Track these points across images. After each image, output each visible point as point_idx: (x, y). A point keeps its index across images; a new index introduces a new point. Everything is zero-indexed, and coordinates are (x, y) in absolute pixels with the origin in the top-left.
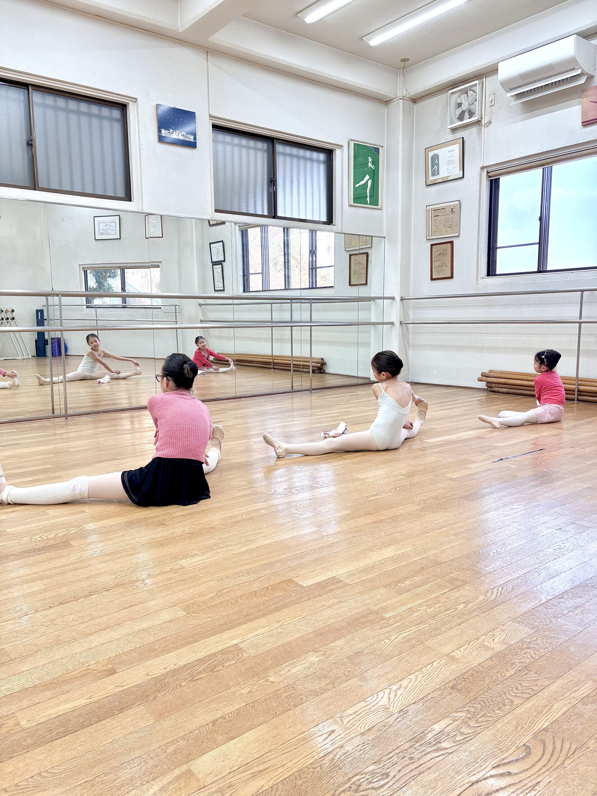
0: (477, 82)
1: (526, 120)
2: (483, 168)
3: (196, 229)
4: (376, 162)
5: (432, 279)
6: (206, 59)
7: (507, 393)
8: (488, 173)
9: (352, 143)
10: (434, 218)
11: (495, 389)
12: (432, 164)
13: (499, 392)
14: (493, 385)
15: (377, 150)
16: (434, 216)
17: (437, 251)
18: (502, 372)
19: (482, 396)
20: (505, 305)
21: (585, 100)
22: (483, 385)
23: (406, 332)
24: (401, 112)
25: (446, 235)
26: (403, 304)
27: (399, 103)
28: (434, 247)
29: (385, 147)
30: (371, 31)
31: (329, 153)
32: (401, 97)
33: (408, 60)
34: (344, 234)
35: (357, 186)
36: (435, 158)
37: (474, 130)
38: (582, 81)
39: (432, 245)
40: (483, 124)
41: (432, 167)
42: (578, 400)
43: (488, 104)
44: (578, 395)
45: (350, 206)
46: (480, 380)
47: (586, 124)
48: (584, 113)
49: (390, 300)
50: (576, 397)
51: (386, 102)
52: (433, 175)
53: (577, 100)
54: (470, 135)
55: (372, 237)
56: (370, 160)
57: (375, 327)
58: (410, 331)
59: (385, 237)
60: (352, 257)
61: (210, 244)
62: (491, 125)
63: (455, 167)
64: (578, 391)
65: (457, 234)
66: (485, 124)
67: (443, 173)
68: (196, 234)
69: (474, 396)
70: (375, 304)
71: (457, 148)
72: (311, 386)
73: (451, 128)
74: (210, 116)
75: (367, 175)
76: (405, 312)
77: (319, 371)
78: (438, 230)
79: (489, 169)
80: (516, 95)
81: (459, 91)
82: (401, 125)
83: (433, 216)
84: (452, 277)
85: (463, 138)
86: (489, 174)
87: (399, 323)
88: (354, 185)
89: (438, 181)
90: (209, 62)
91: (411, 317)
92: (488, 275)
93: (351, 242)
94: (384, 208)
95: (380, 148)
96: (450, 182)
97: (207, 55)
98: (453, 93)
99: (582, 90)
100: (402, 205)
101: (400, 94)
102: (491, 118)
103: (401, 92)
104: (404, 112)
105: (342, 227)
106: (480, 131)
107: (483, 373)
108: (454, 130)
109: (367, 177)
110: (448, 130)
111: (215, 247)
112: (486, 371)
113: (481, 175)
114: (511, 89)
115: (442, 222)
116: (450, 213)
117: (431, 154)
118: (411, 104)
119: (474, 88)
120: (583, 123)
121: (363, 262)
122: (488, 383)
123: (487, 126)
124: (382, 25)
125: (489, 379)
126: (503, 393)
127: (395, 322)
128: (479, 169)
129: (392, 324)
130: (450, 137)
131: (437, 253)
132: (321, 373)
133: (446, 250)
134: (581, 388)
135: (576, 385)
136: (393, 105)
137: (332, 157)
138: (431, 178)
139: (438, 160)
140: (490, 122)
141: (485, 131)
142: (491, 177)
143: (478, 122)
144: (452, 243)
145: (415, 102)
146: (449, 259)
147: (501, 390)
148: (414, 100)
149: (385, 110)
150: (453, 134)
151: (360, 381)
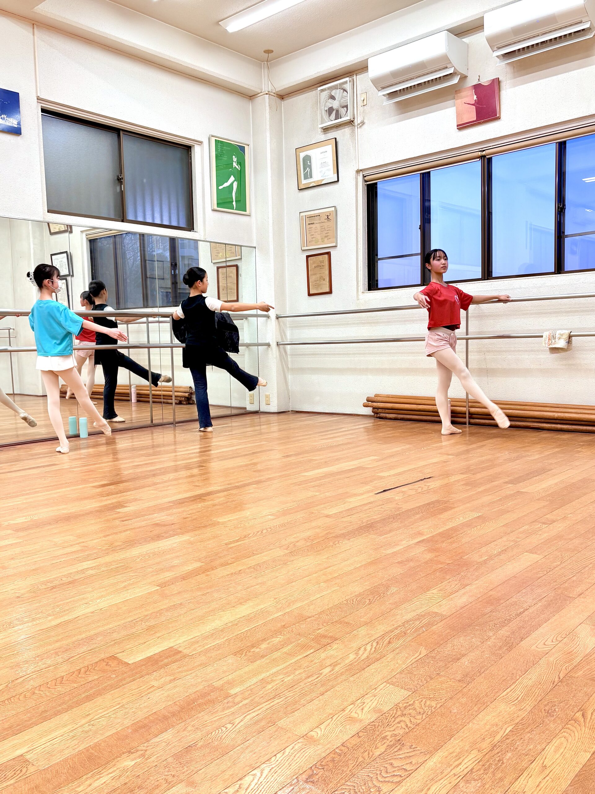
0: (347, 79)
1: (400, 121)
2: (358, 171)
3: (34, 238)
4: (241, 163)
5: (310, 295)
6: (32, 33)
7: (396, 419)
8: (364, 177)
9: (213, 140)
10: (308, 227)
11: (382, 415)
12: (303, 166)
13: (386, 418)
14: (380, 410)
15: (242, 149)
16: (309, 224)
17: (314, 263)
18: (388, 396)
19: (369, 423)
20: (389, 322)
21: (459, 101)
22: (368, 411)
23: (284, 354)
24: (267, 108)
25: (322, 245)
26: (279, 322)
27: (264, 99)
28: (311, 259)
29: (251, 145)
30: (228, 15)
31: (187, 149)
32: (267, 93)
33: (272, 51)
34: (210, 242)
35: (220, 188)
36: (307, 159)
37: (347, 130)
38: (455, 81)
39: (308, 257)
40: (356, 124)
41: (305, 169)
42: (470, 423)
43: (360, 103)
44: (470, 418)
45: (214, 210)
46: (365, 406)
47: (462, 127)
48: (458, 115)
49: (265, 318)
50: (467, 420)
51: (251, 97)
52: (306, 178)
53: (451, 102)
54: (342, 135)
55: (241, 246)
56: (235, 159)
57: (249, 349)
58: (288, 353)
59: (255, 248)
60: (220, 270)
61: (52, 255)
62: (365, 126)
63: (329, 170)
64: (469, 413)
65: (334, 244)
66: (358, 125)
67: (317, 177)
68: (34, 244)
69: (359, 423)
70: (248, 322)
71: (330, 148)
72: (174, 419)
73: (322, 128)
74: (38, 99)
75: (232, 176)
76: (282, 332)
77: (187, 403)
78: (314, 239)
79: (365, 173)
80: (388, 94)
81: (329, 88)
82: (268, 123)
83: (307, 224)
84: (330, 292)
85: (336, 139)
86: (366, 178)
87: (275, 343)
88: (218, 186)
89: (311, 185)
90: (35, 37)
91: (288, 337)
92: (370, 289)
93: (219, 253)
94: (253, 214)
95: (246, 147)
96: (324, 186)
97: (33, 28)
98: (322, 91)
99: (456, 91)
100: (273, 211)
101: (265, 89)
102: (364, 118)
103: (266, 87)
104: (270, 108)
105: (205, 235)
106: (353, 131)
107: (368, 397)
108: (326, 130)
109: (232, 179)
110: (320, 130)
111: (57, 259)
112: (372, 395)
113: (357, 179)
114: (383, 88)
115: (317, 231)
116: (326, 221)
117: (302, 155)
118: (278, 100)
119: (345, 86)
120: (458, 126)
121: (232, 275)
122: (374, 408)
123: (360, 127)
124: (240, 9)
125: (375, 404)
126: (390, 419)
127: (271, 343)
128: (355, 172)
129: (268, 345)
130: (322, 137)
131: (313, 266)
132: (189, 404)
133: (323, 262)
134: (473, 410)
135: (467, 407)
136: (258, 100)
137: (191, 154)
138: (304, 182)
139: (310, 162)
140: (363, 123)
141: (359, 132)
142: (367, 182)
143: (351, 122)
144: (329, 254)
145: (283, 99)
146: (327, 272)
147: (388, 415)
148: (282, 97)
149: (250, 106)
150: (325, 134)
151: (235, 412)
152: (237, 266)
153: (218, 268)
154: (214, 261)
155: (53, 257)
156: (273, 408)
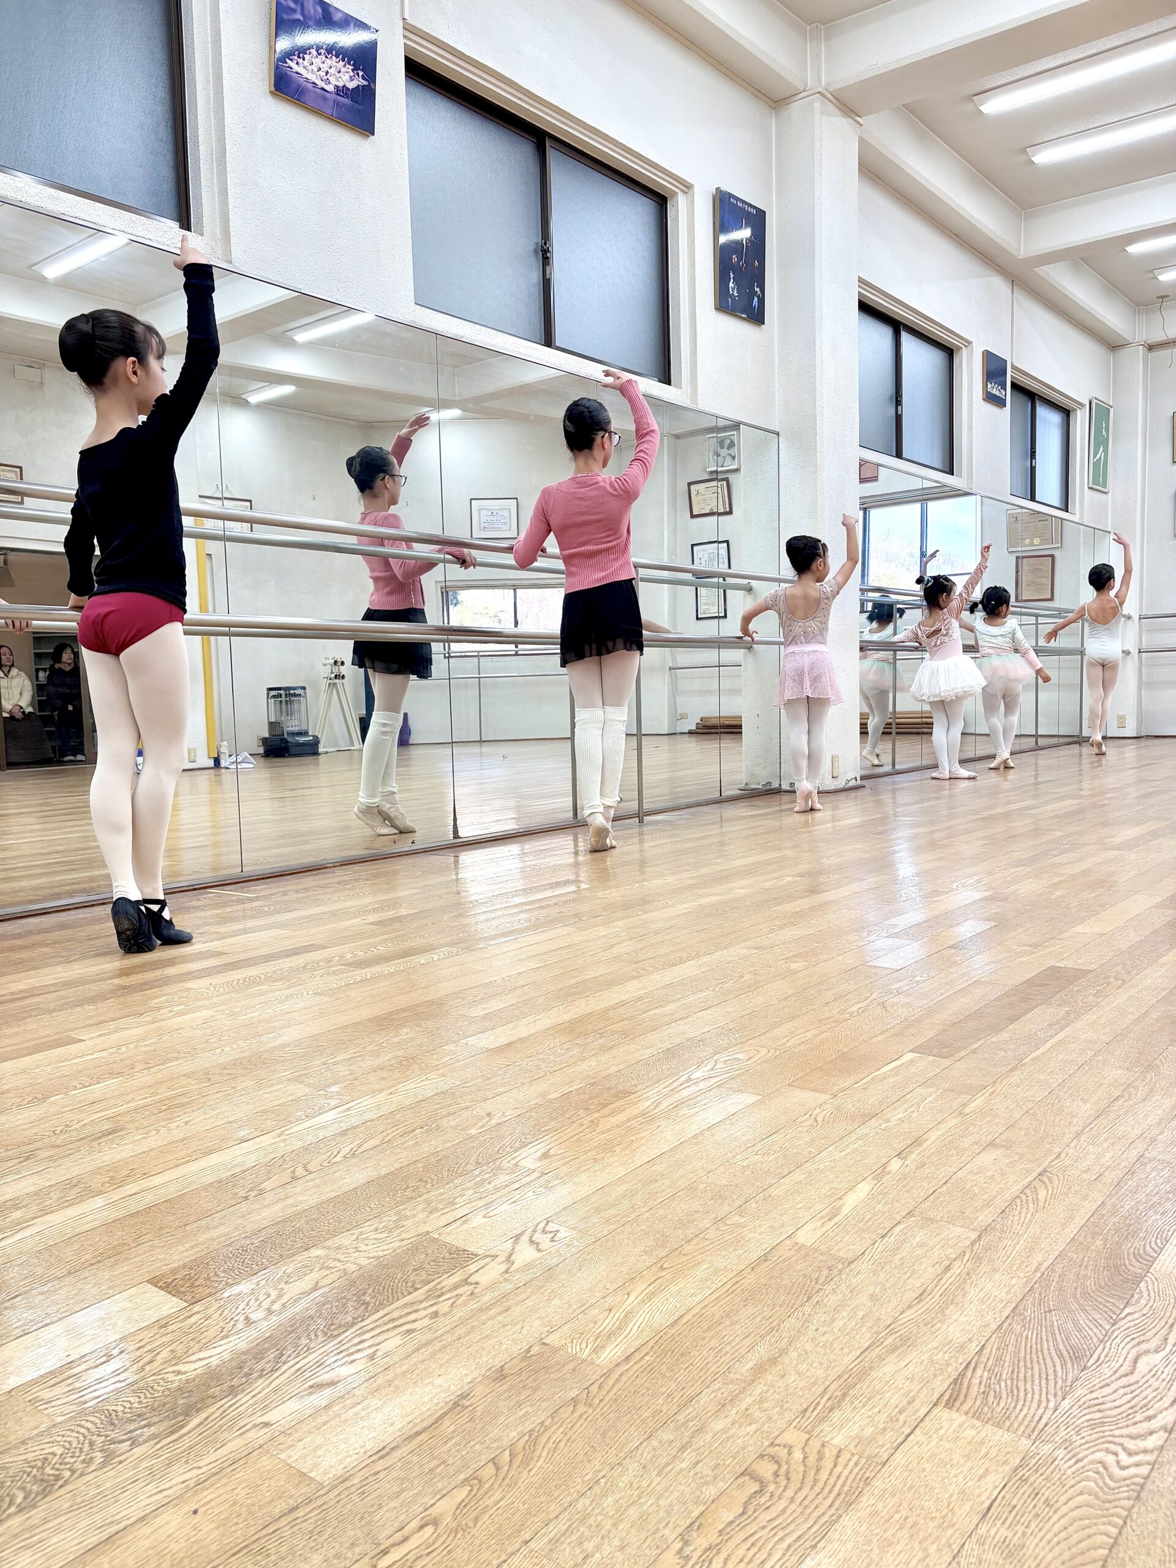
4: (1107, 429)
9: (1094, 402)
15: (1109, 412)
26: (1142, 624)
27: (1133, 350)
29: (1115, 408)
31: (1066, 413)
32: (1139, 343)
33: (1168, 296)
35: (1095, 460)
45: (1089, 488)
51: (1117, 347)
56: (1104, 425)
58: (1143, 663)
74: (1012, 365)
75: (1102, 446)
76: (1141, 637)
82: (1141, 380)
87: (1137, 651)
91: (1148, 642)
94: (1112, 492)
95: (1111, 409)
97: (1013, 286)
101: (1137, 339)
103: (1139, 336)
104: (1143, 362)
105: (1082, 517)
109: (1102, 449)
111: (705, 551)
118: (1148, 351)
121: (1043, 566)
137: (1070, 418)
145: (1151, 350)
149: (1110, 357)
152: (1052, 556)
153: (1017, 558)
154: (1010, 550)
155: (695, 548)
156: (1130, 731)
